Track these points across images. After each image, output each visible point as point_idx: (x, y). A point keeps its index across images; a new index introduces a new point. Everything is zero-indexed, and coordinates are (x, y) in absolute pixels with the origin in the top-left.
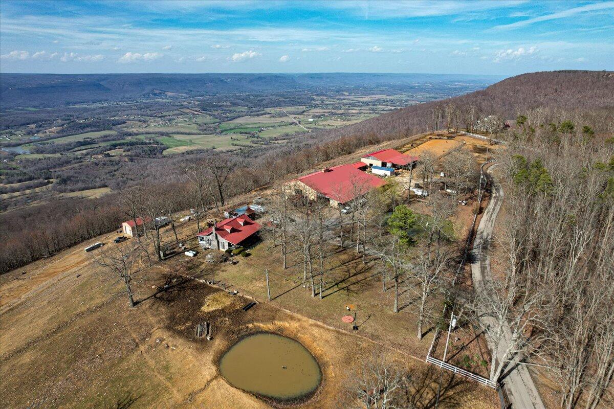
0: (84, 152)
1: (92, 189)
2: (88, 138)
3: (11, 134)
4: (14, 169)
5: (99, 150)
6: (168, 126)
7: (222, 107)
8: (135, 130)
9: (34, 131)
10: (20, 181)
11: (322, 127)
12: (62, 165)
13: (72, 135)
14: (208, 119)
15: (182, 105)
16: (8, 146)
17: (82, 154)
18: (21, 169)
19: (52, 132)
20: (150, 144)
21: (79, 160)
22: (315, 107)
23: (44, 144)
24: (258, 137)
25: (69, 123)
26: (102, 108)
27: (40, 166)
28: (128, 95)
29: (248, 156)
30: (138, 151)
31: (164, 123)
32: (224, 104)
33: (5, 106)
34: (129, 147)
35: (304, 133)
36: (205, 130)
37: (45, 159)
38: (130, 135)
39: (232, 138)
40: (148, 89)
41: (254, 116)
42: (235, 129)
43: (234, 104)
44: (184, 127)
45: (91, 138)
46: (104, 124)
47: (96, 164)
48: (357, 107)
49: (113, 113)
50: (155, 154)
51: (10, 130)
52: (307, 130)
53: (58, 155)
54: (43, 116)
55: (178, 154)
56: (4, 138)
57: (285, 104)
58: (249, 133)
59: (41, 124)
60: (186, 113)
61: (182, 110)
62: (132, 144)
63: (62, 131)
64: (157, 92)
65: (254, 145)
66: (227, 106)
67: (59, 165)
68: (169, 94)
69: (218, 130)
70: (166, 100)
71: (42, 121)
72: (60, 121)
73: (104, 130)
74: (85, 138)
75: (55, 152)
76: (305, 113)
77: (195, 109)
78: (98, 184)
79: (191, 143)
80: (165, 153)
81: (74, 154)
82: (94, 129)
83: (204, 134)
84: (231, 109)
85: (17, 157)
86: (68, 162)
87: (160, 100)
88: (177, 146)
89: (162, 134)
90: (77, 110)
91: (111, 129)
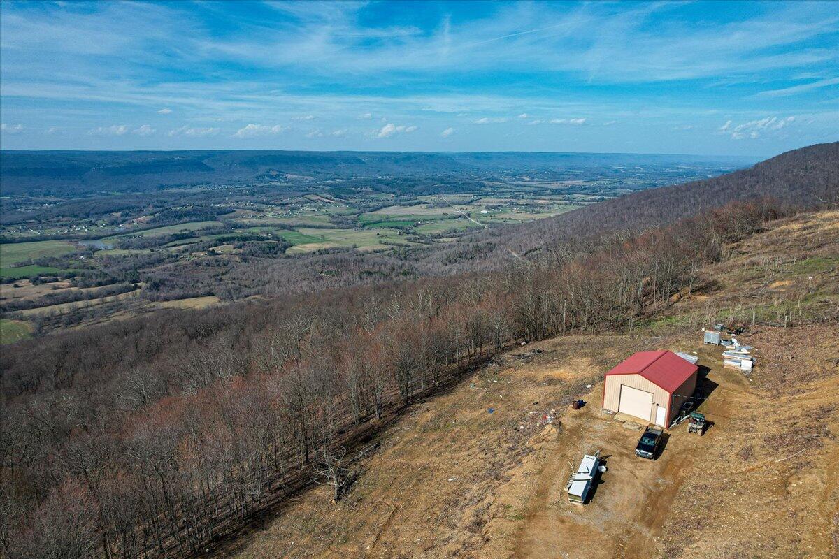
0: (181, 248)
1: (193, 297)
2: (186, 230)
3: (91, 224)
4: (92, 268)
5: (201, 245)
6: (290, 217)
7: (361, 194)
8: (246, 221)
9: (119, 221)
10: (99, 284)
11: (502, 221)
12: (153, 264)
13: (164, 226)
14: (343, 209)
15: (307, 191)
16: (87, 238)
17: (179, 250)
18: (102, 268)
19: (141, 222)
20: (268, 239)
21: (175, 258)
22: (486, 195)
23: (130, 237)
24: (414, 234)
25: (162, 211)
26: (204, 192)
27: (125, 265)
28: (236, 178)
29: (405, 258)
30: (253, 249)
31: (284, 213)
32: (364, 189)
33: (86, 190)
34: (241, 243)
35: (478, 228)
36: (340, 223)
37: (132, 255)
38: (240, 227)
39: (378, 234)
40: (262, 169)
41: (404, 205)
42: (380, 222)
43: (376, 190)
44: (311, 219)
45: (189, 230)
46: (206, 213)
47: (198, 264)
48: (545, 195)
49: (218, 199)
50: (276, 254)
51: (90, 219)
52: (482, 225)
53: (147, 251)
54: (131, 201)
55: (308, 254)
56: (81, 229)
57: (446, 192)
58: (402, 228)
59: (127, 211)
60: (314, 201)
61: (308, 196)
62: (245, 239)
63: (154, 221)
64: (274, 173)
65: (411, 244)
66: (367, 193)
67: (149, 264)
68: (289, 176)
69: (358, 224)
70: (286, 184)
71: (129, 208)
72: (151, 209)
73: (206, 220)
74: (182, 231)
75: (143, 247)
76: (475, 203)
77: (325, 196)
78: (201, 291)
79: (323, 239)
80: (288, 251)
81: (168, 251)
82: (193, 219)
83: (339, 228)
84: (373, 196)
85: (96, 254)
86: (160, 261)
87: (278, 184)
88: (304, 243)
89: (284, 227)
90: (172, 195)
91: (215, 219)
